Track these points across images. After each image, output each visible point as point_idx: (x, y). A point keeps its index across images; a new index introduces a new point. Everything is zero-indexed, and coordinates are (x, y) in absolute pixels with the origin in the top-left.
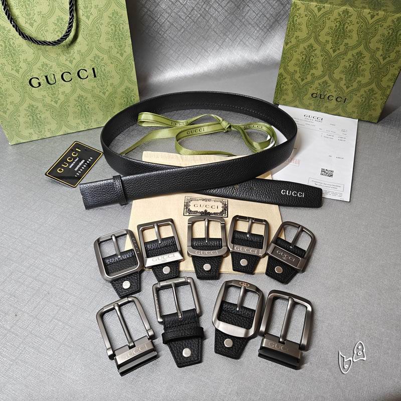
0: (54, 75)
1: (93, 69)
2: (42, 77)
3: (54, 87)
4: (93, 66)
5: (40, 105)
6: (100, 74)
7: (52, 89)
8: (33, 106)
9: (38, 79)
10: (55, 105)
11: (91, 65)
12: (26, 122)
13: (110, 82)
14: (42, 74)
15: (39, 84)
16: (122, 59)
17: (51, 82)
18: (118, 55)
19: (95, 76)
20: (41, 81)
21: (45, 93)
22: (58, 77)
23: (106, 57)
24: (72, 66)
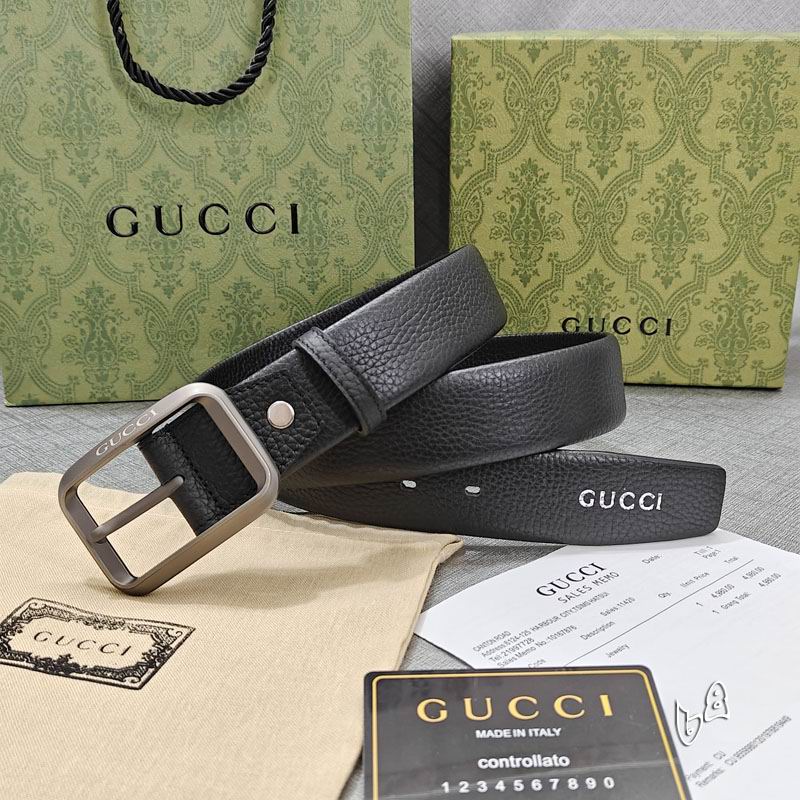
0: (180, 207)
1: (294, 208)
2: (146, 207)
3: (174, 244)
4: (295, 199)
5: (120, 292)
6: (311, 226)
7: (166, 250)
8: (100, 291)
9: (135, 213)
10: (164, 298)
11: (290, 195)
12: (69, 340)
13: (334, 253)
14: (147, 201)
15: (135, 228)
16: (381, 187)
17: (168, 227)
18: (371, 176)
19: (295, 230)
20: (140, 218)
21: (142, 257)
22: (191, 215)
23: (334, 176)
24: (235, 190)
